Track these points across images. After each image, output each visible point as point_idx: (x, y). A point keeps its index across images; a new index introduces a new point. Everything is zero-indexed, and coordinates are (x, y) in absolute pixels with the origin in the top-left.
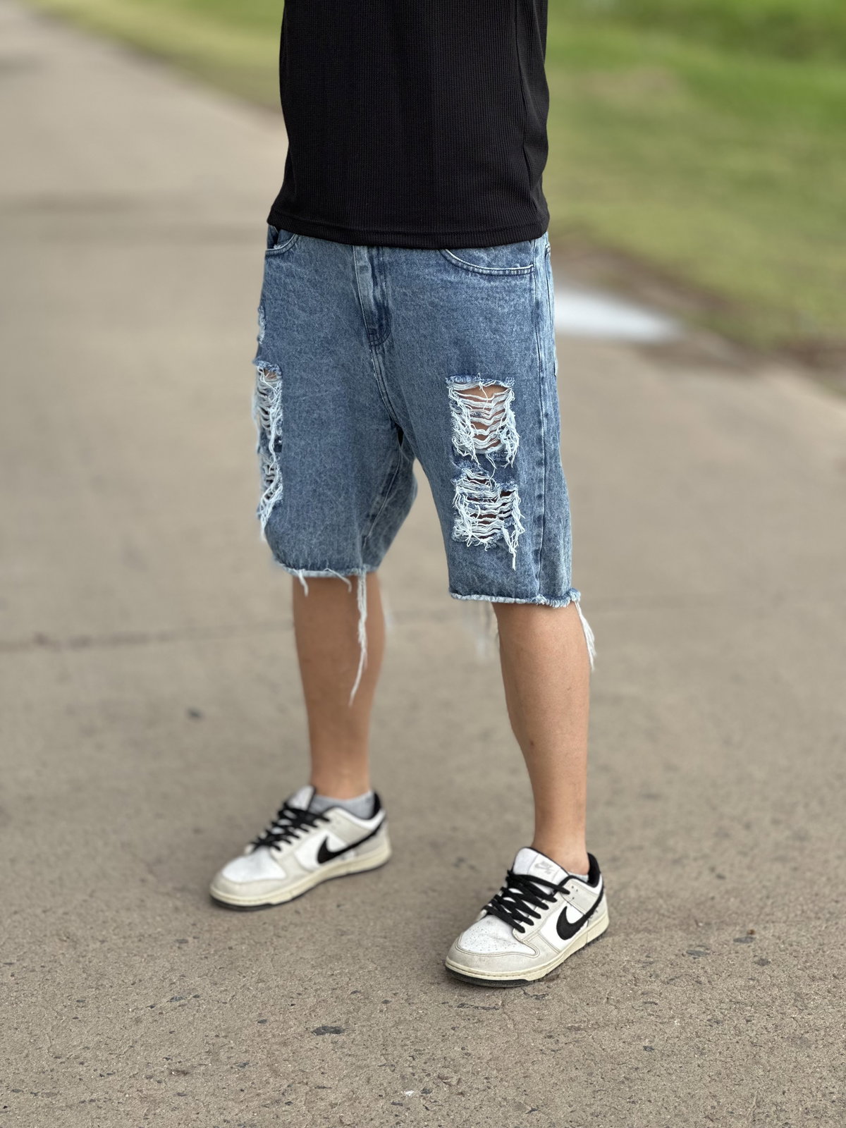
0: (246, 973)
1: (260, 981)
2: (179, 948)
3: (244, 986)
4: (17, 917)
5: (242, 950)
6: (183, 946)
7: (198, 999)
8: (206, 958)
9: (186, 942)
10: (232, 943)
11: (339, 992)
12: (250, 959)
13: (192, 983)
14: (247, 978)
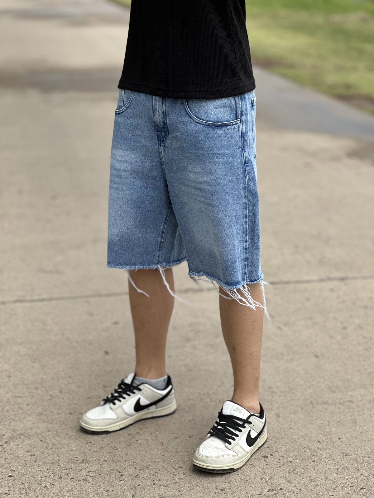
0: (303, 476)
1: (312, 481)
2: (264, 460)
3: (304, 484)
4: (177, 440)
5: (297, 463)
6: (266, 459)
7: (282, 491)
8: (280, 467)
9: (267, 457)
10: (291, 459)
11: (354, 488)
12: (303, 468)
13: (277, 482)
14: (304, 479)
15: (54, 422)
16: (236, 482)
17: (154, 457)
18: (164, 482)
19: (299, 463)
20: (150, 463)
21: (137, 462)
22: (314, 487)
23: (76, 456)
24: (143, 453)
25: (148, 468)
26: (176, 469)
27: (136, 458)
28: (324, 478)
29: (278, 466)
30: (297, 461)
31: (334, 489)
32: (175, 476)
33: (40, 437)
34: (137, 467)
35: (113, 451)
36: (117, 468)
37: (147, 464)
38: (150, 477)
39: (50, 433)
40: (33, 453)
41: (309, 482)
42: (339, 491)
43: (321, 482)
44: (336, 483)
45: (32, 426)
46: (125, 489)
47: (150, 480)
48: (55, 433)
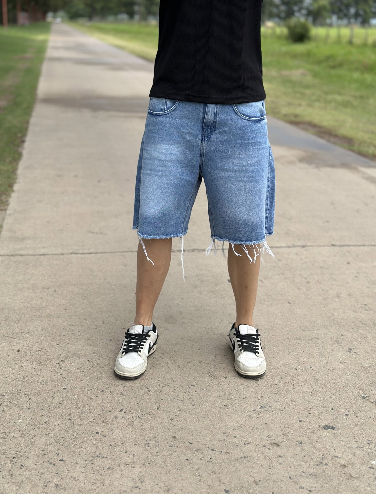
7: (271, 408)
15: (99, 346)
16: (236, 400)
17: (173, 377)
18: (181, 398)
19: (282, 386)
20: (170, 381)
21: (160, 380)
22: (295, 406)
24: (164, 373)
25: (169, 385)
26: (190, 387)
27: (160, 377)
28: (302, 399)
29: (266, 388)
30: (281, 384)
31: (311, 409)
32: (189, 393)
33: (88, 357)
34: (160, 384)
36: (146, 385)
37: (168, 382)
38: (170, 393)
39: (95, 355)
41: (291, 402)
42: (315, 410)
43: (300, 402)
44: (311, 403)
45: (82, 348)
46: (151, 402)
47: (171, 395)
48: (99, 354)
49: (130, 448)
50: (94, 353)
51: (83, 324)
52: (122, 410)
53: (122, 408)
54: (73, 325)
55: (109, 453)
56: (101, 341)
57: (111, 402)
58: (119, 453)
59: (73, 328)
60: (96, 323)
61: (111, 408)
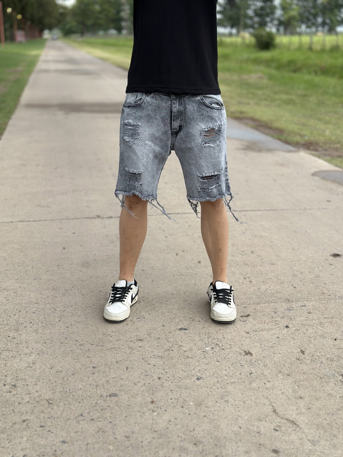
1: (163, 314)
13: (143, 314)
14: (159, 313)
15: (25, 283)
17: (76, 302)
18: (78, 314)
20: (73, 304)
21: (66, 304)
23: (32, 301)
24: (71, 299)
25: (72, 307)
26: (87, 308)
27: (66, 302)
33: (14, 291)
35: (54, 298)
36: (54, 307)
39: (20, 289)
40: (8, 299)
48: (23, 289)
49: (31, 345)
50: (20, 288)
51: (16, 269)
52: (31, 322)
53: (32, 321)
54: (8, 270)
55: (15, 348)
56: (27, 280)
57: (25, 318)
58: (22, 348)
59: (8, 272)
60: (26, 268)
61: (24, 322)
